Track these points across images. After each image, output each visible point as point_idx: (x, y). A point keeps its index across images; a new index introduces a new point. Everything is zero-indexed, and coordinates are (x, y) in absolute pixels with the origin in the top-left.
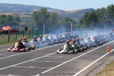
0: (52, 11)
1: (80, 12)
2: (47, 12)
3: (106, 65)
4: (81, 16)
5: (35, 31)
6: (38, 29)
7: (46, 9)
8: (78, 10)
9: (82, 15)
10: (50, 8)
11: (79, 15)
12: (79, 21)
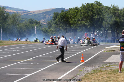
0: (12, 11)
1: (47, 12)
2: (6, 12)
3: (80, 78)
4: (49, 18)
7: (4, 8)
8: (44, 10)
9: (50, 15)
10: (10, 8)
11: (46, 16)
12: (46, 24)
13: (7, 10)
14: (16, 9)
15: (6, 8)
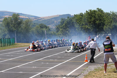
0: (25, 17)
1: (56, 18)
2: (20, 18)
3: (84, 75)
4: (57, 23)
5: (7, 40)
6: (9, 37)
7: (18, 15)
8: (53, 16)
9: (58, 21)
10: (23, 14)
11: (54, 21)
12: (54, 28)
13: (21, 17)
14: (29, 15)
15: (20, 15)
